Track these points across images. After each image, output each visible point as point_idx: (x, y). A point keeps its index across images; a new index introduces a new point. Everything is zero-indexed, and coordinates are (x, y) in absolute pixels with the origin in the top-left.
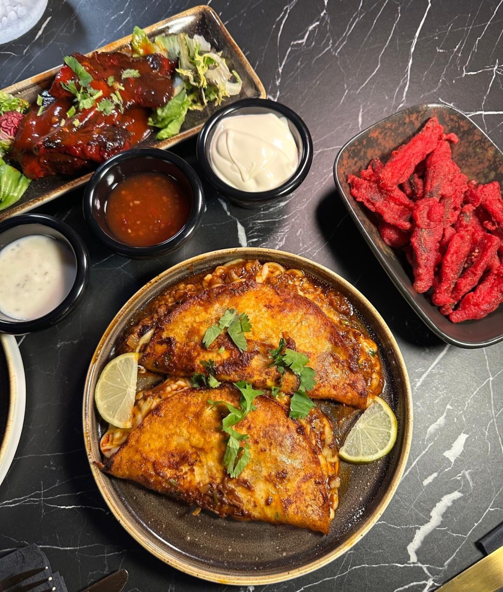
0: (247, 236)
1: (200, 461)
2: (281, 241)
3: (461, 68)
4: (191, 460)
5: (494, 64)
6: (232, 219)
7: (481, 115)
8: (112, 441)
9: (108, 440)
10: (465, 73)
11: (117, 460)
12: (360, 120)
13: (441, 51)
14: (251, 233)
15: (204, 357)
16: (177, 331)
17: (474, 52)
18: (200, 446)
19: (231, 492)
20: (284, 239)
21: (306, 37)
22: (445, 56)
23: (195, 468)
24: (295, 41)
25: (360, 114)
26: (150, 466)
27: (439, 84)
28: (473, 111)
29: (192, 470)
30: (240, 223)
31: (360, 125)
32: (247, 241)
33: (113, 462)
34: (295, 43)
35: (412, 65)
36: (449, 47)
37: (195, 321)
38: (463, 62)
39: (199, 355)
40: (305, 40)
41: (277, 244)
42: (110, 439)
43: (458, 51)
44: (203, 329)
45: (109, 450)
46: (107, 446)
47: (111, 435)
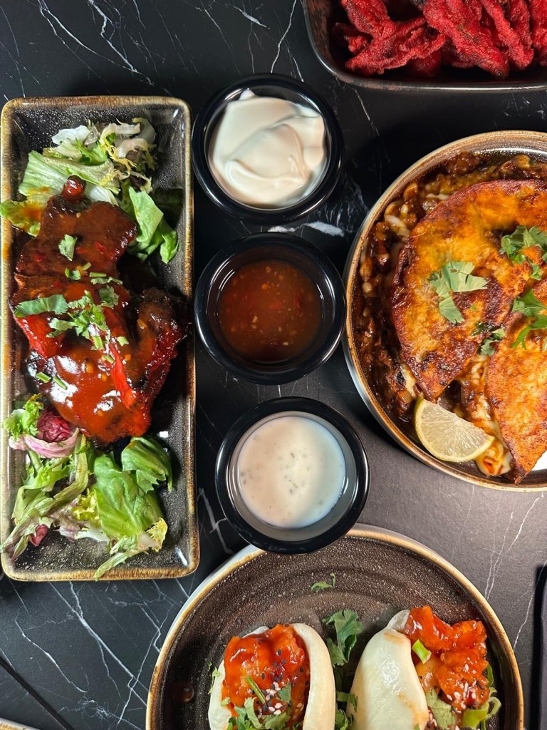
0: (329, 223)
6: (301, 230)
9: (490, 464)
12: (252, 19)
14: (329, 217)
20: (355, 184)
21: (102, 14)
24: (101, 31)
25: (245, 14)
30: (310, 222)
31: (258, 23)
32: (335, 225)
34: (103, 31)
40: (105, 17)
45: (502, 467)
46: (496, 467)
47: (487, 460)
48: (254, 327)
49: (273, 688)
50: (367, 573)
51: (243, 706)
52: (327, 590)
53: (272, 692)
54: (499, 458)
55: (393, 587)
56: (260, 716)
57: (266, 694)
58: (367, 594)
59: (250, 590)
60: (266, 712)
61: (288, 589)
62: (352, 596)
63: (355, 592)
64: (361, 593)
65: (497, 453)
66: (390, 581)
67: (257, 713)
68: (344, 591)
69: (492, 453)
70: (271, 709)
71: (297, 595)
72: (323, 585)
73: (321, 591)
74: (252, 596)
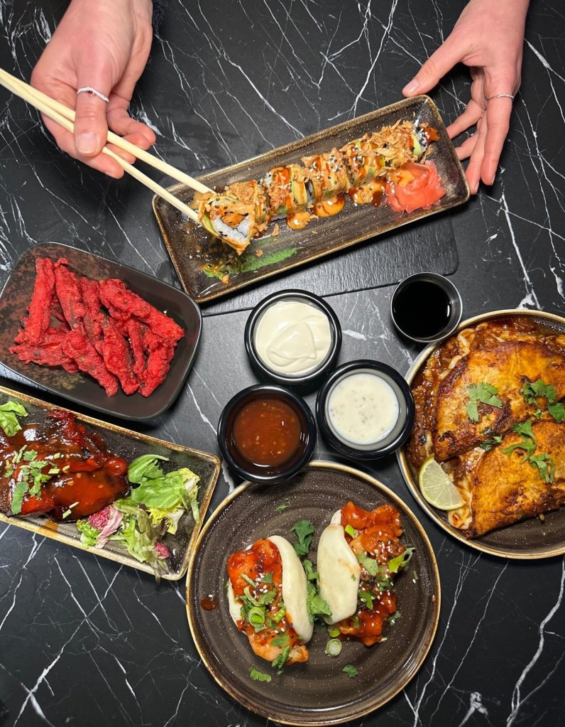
1: (525, 488)
2: (374, 309)
3: (312, 84)
4: (520, 492)
5: (323, 57)
7: (359, 98)
8: (460, 518)
9: (456, 519)
10: (318, 85)
11: (478, 526)
13: (287, 89)
15: (480, 429)
16: (447, 425)
17: (303, 65)
18: (519, 480)
19: (558, 490)
22: (293, 89)
23: (525, 494)
26: (499, 514)
27: (316, 111)
28: (353, 103)
29: (525, 497)
33: (476, 529)
35: (286, 120)
36: (287, 81)
37: (453, 410)
38: (308, 80)
39: (475, 429)
41: (376, 314)
42: (457, 517)
43: (295, 76)
44: (463, 411)
45: (463, 524)
46: (459, 523)
47: (455, 516)
48: (258, 443)
49: (259, 577)
50: (309, 491)
51: (244, 594)
52: (286, 510)
53: (259, 580)
54: (464, 518)
55: (329, 497)
56: (255, 597)
57: (255, 582)
58: (314, 506)
59: (237, 523)
60: (259, 593)
61: (261, 516)
62: (304, 510)
63: (305, 506)
64: (309, 506)
65: (464, 513)
66: (326, 493)
67: (253, 595)
68: (298, 508)
69: (461, 512)
70: (261, 590)
71: (268, 518)
72: (283, 507)
73: (283, 511)
74: (239, 527)
